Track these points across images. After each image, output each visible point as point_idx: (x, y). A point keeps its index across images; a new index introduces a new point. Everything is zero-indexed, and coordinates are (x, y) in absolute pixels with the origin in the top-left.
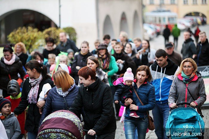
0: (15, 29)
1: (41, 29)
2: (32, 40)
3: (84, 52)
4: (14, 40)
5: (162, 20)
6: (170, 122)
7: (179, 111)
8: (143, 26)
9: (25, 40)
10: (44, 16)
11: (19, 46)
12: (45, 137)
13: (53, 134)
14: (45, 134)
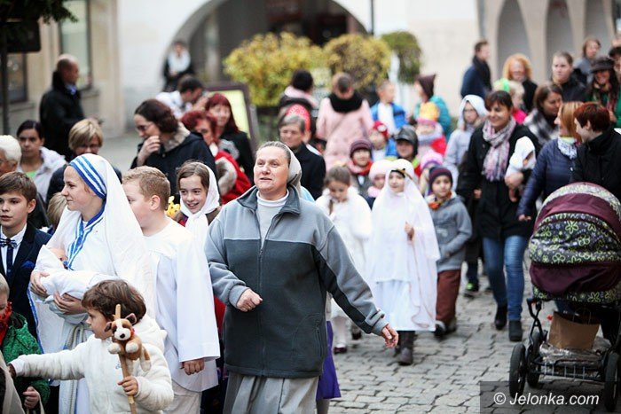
4: (242, 72)
12: (555, 229)
13: (572, 223)
14: (555, 221)
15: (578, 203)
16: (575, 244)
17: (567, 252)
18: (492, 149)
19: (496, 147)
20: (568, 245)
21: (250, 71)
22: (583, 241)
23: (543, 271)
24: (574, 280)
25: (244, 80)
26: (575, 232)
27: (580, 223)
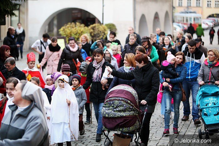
0: (65, 25)
1: (87, 25)
2: (79, 34)
3: (132, 43)
4: (64, 33)
5: (189, 19)
6: (199, 95)
7: (206, 88)
8: (173, 24)
9: (74, 33)
10: (89, 13)
11: (84, 37)
12: (110, 104)
13: (116, 101)
14: (110, 101)
15: (119, 93)
16: (118, 109)
17: (115, 112)
18: (96, 70)
19: (97, 69)
20: (115, 110)
21: (66, 33)
22: (121, 108)
23: (106, 120)
24: (117, 124)
25: (65, 36)
26: (118, 105)
27: (119, 101)
